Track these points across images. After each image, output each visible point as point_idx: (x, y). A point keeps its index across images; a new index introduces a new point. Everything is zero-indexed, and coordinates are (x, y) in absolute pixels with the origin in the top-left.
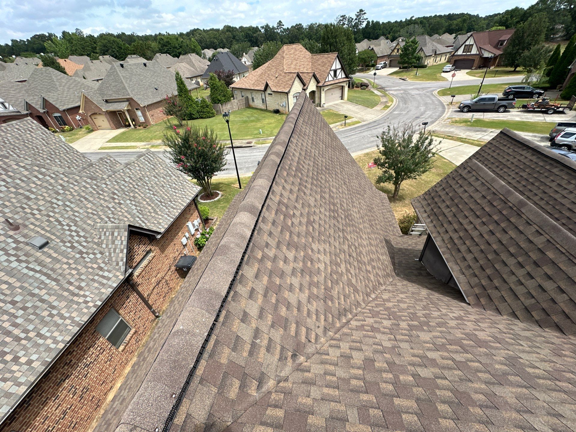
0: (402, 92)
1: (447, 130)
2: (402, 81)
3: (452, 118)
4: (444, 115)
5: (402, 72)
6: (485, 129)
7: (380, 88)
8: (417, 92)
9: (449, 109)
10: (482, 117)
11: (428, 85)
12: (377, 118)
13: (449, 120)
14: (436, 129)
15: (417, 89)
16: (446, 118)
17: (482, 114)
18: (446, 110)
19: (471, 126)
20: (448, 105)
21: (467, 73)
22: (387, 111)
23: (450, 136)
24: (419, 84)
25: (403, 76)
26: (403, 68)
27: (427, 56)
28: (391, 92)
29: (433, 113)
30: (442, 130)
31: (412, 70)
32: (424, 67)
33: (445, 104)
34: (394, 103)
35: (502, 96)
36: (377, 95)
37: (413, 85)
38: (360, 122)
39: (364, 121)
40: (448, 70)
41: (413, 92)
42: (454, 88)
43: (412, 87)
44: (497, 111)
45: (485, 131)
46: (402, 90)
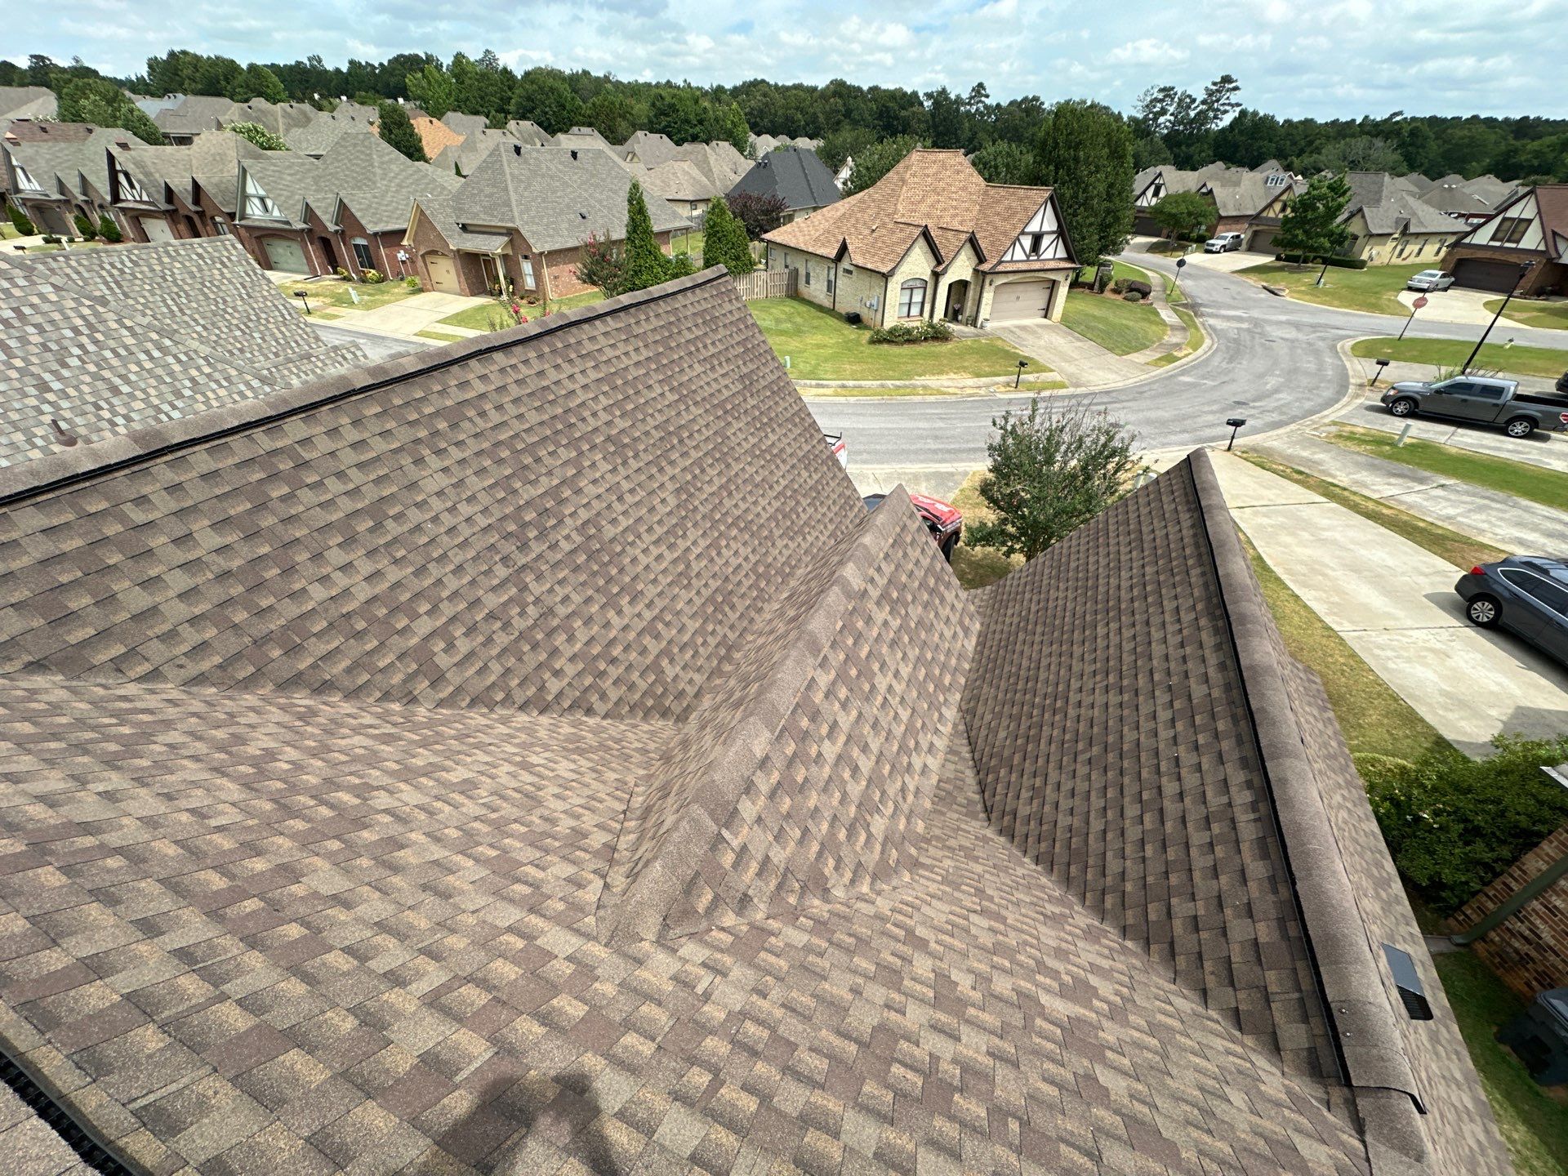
0: (1245, 326)
1: (1305, 454)
2: (1265, 295)
3: (1344, 424)
4: (1325, 413)
5: (1281, 269)
6: (1427, 474)
7: (1185, 306)
8: (1292, 334)
9: (1357, 396)
10: (1442, 439)
11: (1339, 320)
12: (1120, 384)
13: (1333, 429)
14: (1275, 444)
15: (1297, 326)
16: (1326, 421)
17: (1450, 429)
18: (1345, 399)
19: (1389, 457)
20: (1361, 386)
21: (1486, 304)
22: (1161, 370)
23: (1301, 473)
24: (1314, 312)
25: (1276, 282)
26: (1288, 259)
27: (1372, 236)
28: (1211, 321)
29: (1297, 400)
30: (1290, 451)
31: (1307, 270)
32: (1358, 265)
33: (1352, 381)
34: (1200, 351)
35: (1554, 390)
36: (1163, 323)
37: (1292, 312)
38: (1064, 386)
39: (1077, 385)
40: (1425, 286)
41: (1275, 332)
42: (1412, 340)
43: (1283, 318)
44: (1504, 431)
45: (1421, 481)
46: (1250, 320)
